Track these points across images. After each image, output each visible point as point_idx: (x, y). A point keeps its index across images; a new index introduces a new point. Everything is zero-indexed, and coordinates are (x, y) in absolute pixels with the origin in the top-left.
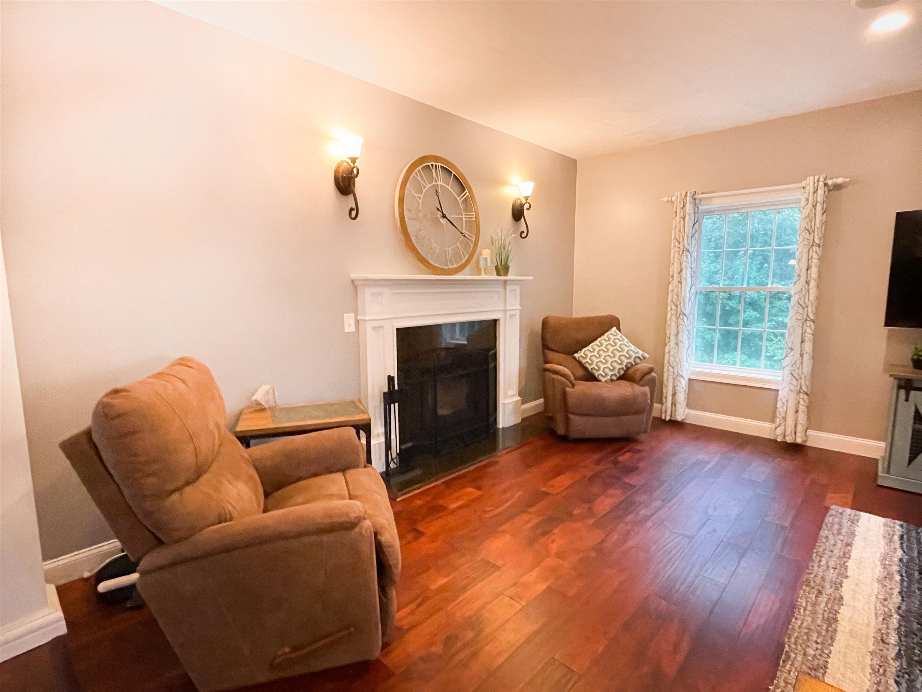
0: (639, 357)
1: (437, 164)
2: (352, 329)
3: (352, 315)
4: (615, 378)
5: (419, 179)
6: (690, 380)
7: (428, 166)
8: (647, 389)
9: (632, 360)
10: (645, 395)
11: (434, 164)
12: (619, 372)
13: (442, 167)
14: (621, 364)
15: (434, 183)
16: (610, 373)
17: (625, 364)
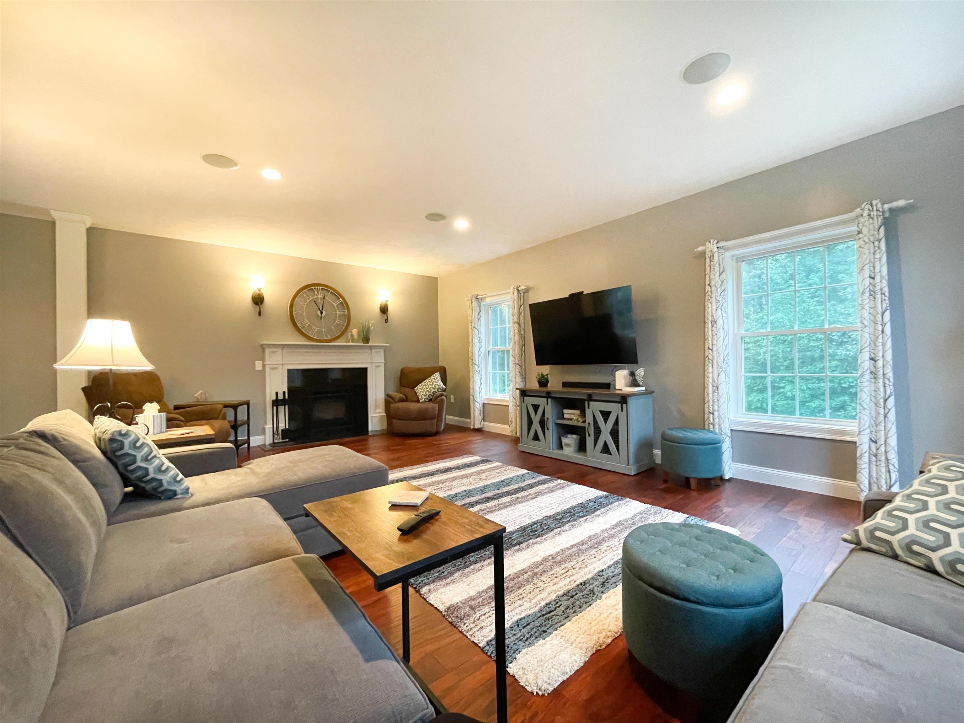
0: (440, 388)
1: (318, 287)
2: (261, 368)
3: (261, 362)
4: (426, 400)
5: (305, 295)
6: (483, 404)
7: (312, 289)
8: (436, 406)
9: (436, 390)
10: (434, 408)
11: (316, 287)
12: (429, 397)
13: (322, 289)
14: (430, 392)
15: (316, 297)
16: (424, 397)
17: (432, 392)
